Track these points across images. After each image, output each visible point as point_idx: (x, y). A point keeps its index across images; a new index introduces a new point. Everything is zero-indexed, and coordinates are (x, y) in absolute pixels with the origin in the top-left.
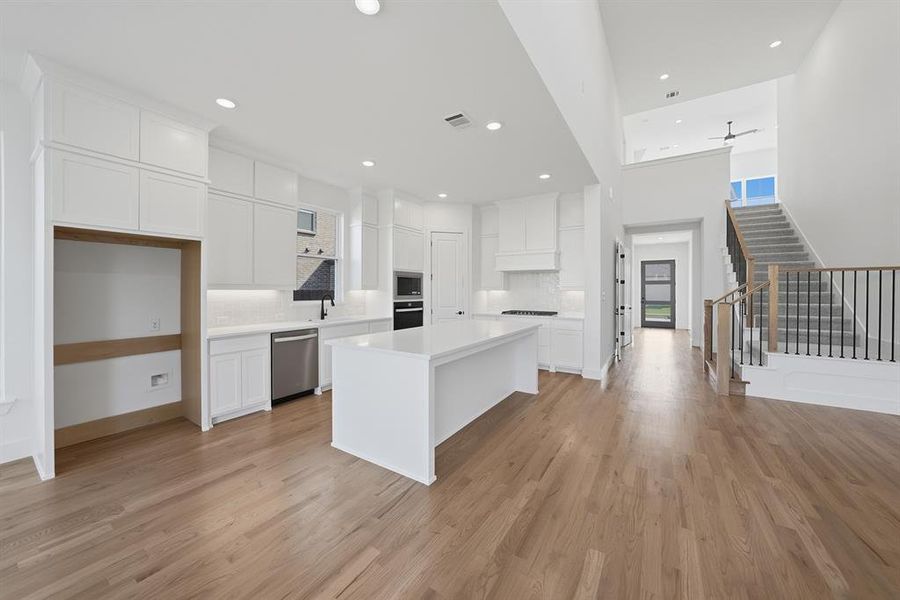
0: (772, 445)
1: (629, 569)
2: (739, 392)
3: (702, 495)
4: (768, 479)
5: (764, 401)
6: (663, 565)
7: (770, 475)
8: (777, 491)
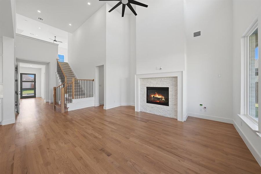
0: (80, 120)
1: (71, 168)
2: (66, 111)
3: (74, 138)
4: (83, 127)
5: (72, 111)
6: (77, 159)
7: (83, 126)
8: (86, 128)
